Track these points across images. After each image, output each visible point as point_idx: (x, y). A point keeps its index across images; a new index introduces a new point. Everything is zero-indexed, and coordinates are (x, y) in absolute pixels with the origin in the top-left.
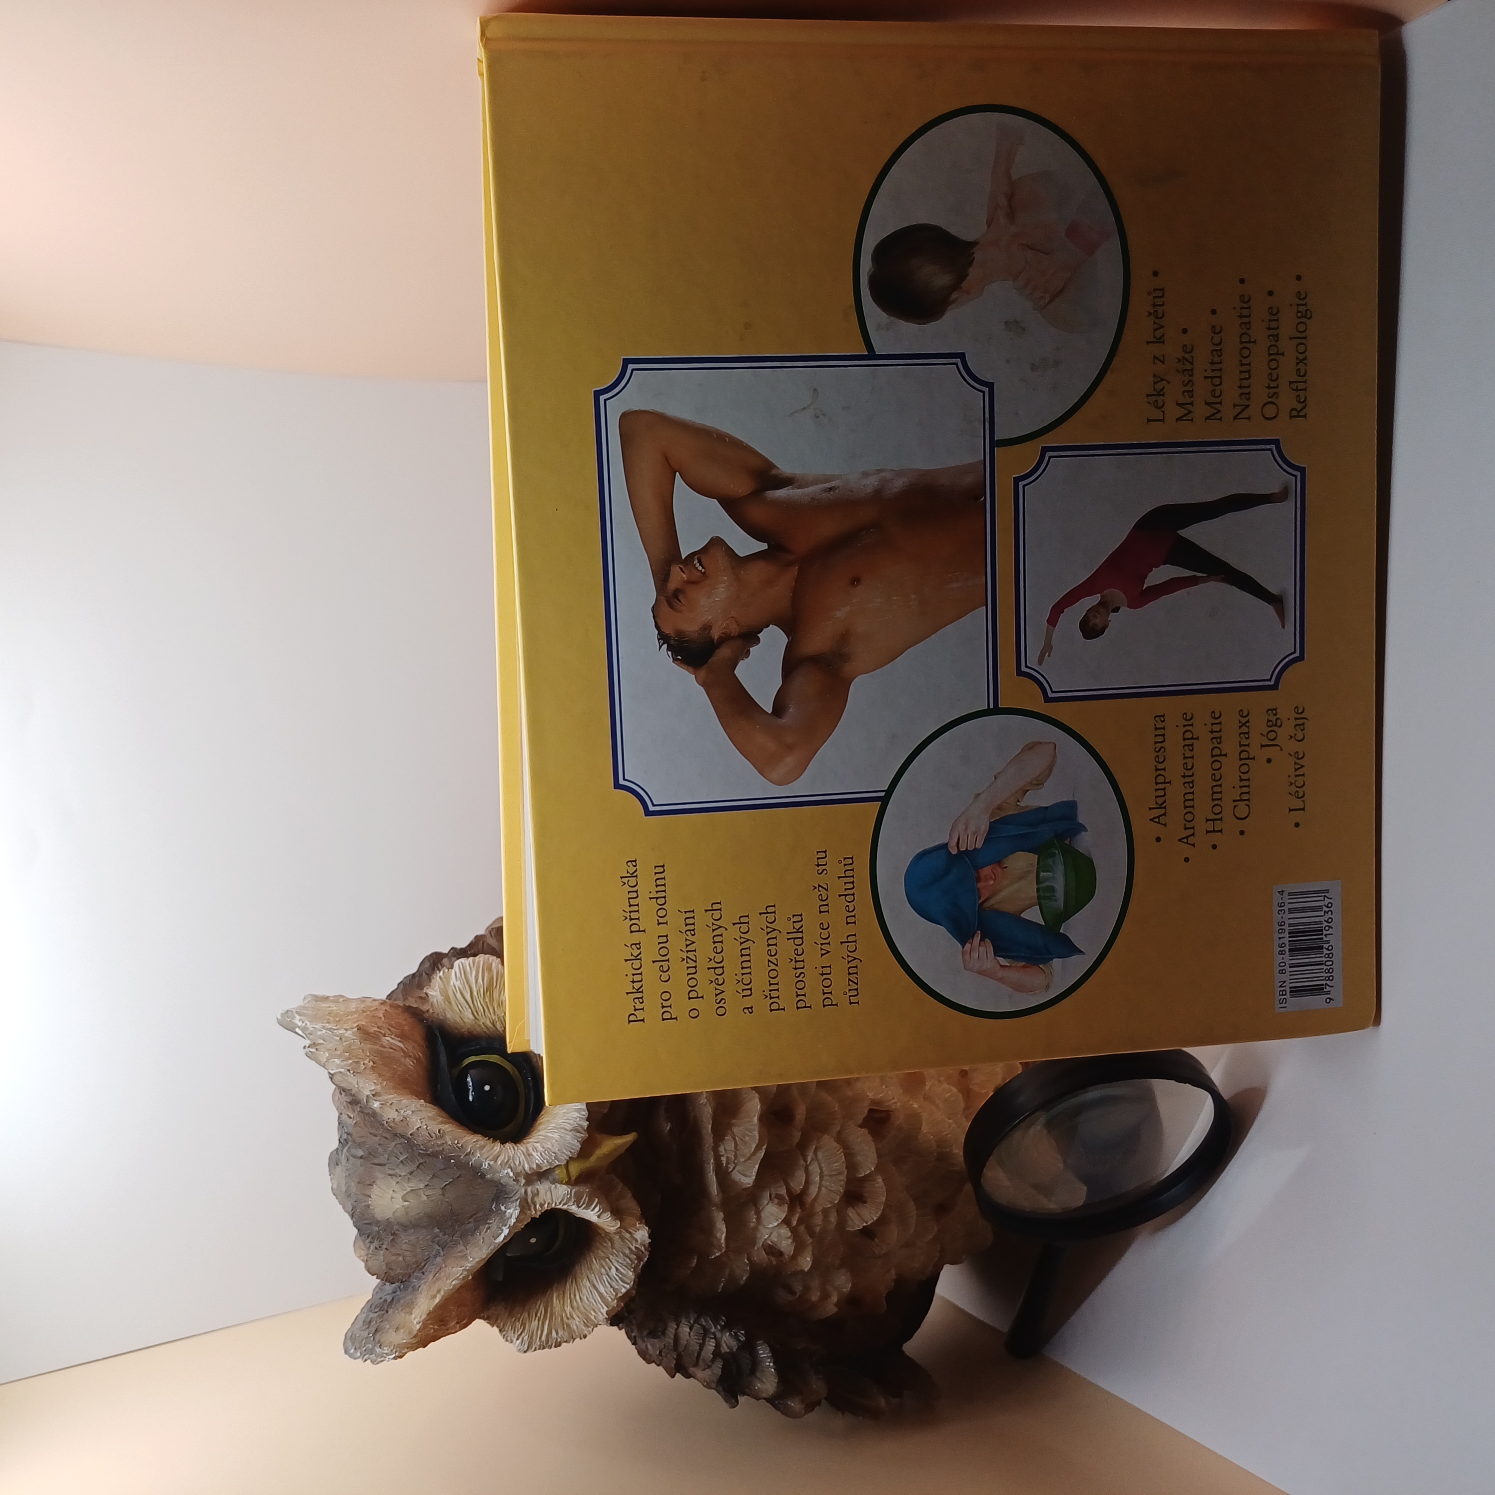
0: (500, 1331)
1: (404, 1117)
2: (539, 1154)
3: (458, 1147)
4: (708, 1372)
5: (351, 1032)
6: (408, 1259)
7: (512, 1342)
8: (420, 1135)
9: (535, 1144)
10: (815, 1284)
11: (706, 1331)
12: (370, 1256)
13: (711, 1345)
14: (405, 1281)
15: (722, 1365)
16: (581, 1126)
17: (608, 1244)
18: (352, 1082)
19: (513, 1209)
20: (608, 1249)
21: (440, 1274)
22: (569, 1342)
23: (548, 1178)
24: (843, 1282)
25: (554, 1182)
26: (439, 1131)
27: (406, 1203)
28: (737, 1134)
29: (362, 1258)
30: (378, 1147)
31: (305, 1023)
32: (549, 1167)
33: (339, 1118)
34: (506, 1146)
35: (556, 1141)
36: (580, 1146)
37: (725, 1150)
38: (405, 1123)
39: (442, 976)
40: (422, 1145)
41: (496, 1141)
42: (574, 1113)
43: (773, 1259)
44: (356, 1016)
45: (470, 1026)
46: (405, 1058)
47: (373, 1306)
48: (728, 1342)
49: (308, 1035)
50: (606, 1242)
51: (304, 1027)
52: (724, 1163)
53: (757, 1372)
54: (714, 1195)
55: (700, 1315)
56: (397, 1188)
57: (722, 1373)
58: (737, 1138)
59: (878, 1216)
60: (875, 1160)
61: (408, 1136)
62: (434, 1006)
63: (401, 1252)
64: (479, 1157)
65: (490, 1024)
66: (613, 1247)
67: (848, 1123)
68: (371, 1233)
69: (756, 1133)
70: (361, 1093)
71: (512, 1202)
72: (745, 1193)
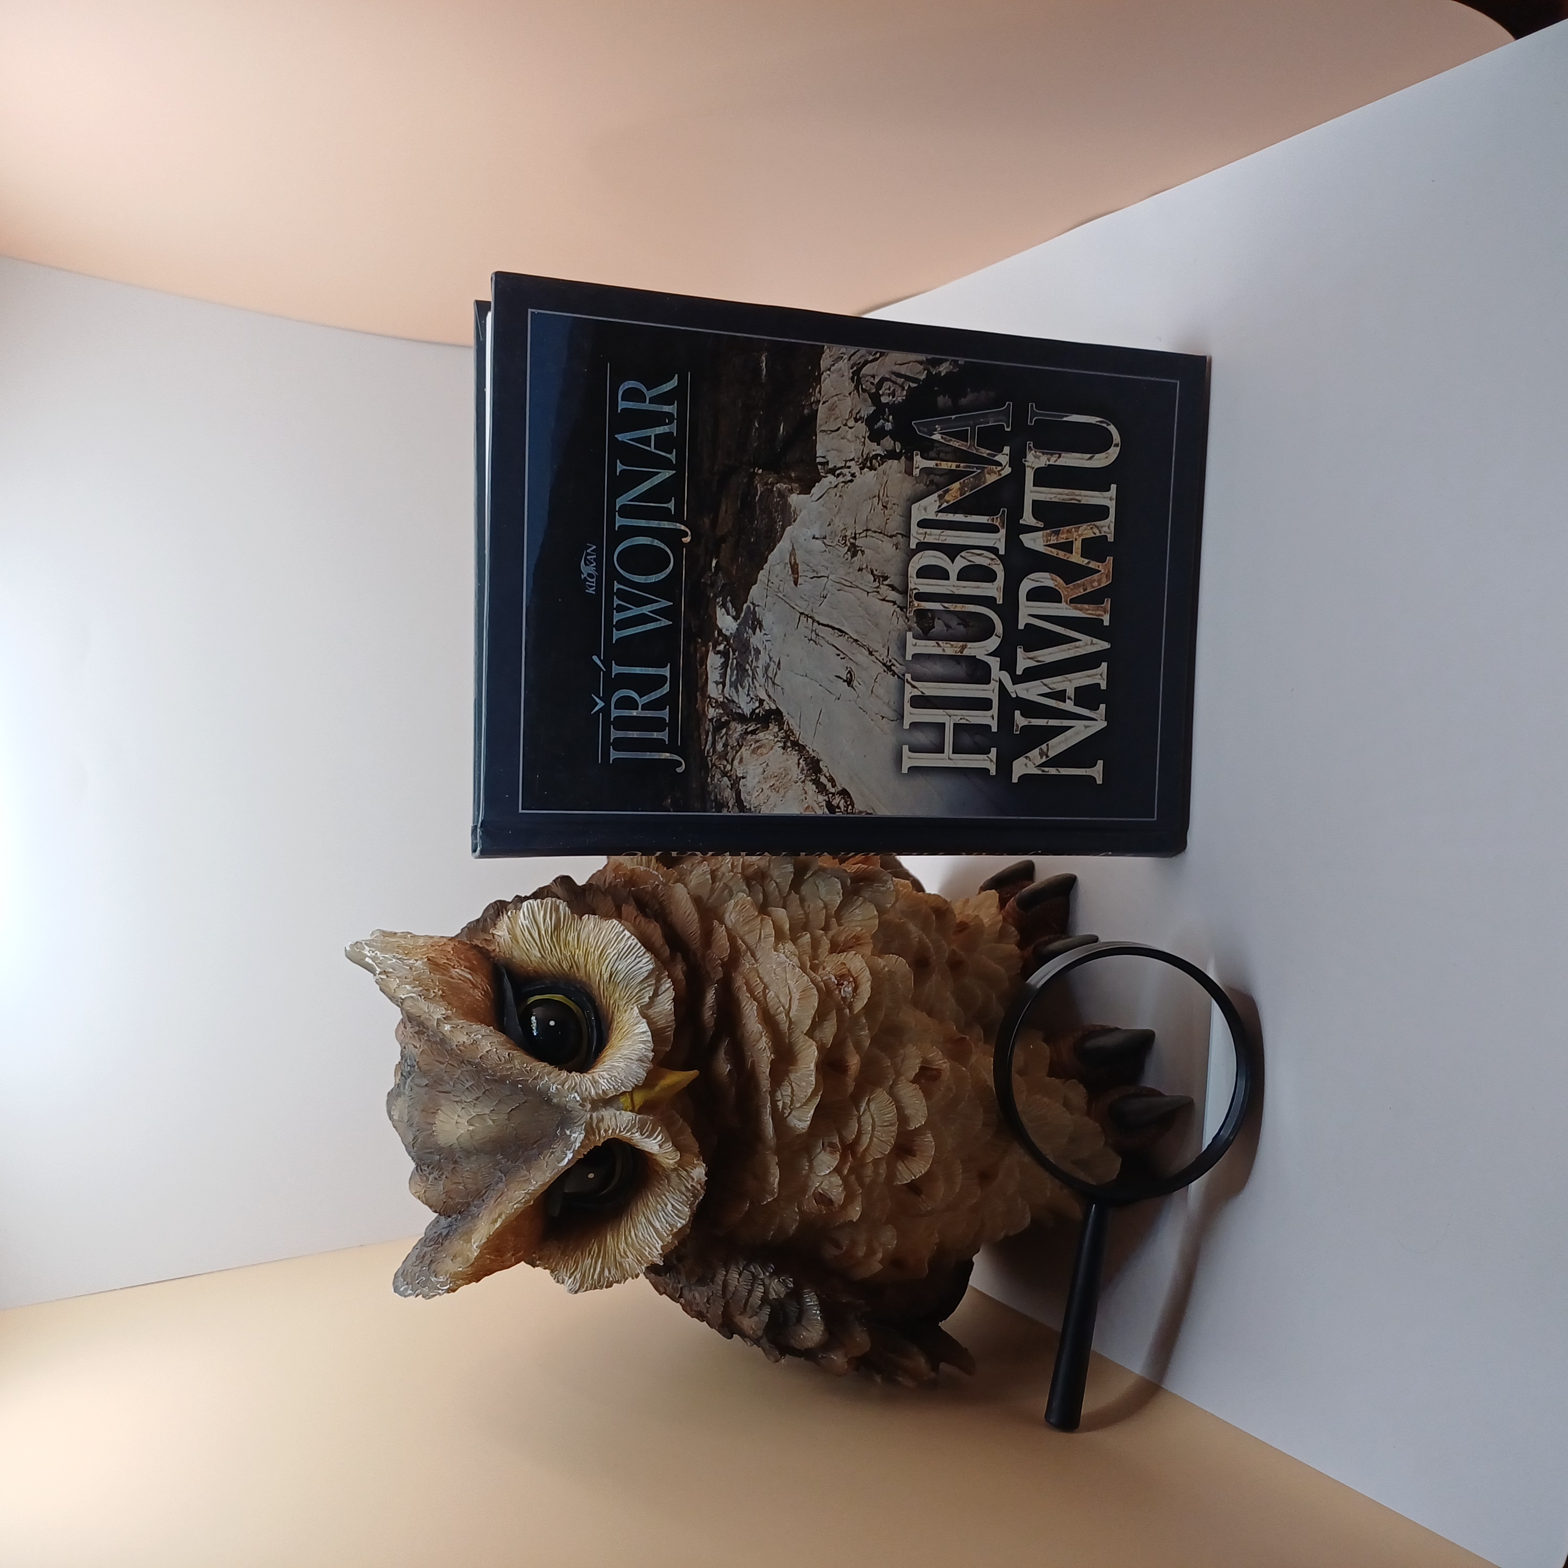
0: (552, 1272)
1: (474, 1040)
2: (605, 1081)
3: (528, 1072)
4: (755, 1318)
5: (421, 962)
6: (469, 1186)
7: (563, 1283)
8: (489, 1058)
9: (601, 1073)
10: (862, 1237)
11: (755, 1277)
12: (429, 1186)
13: (759, 1291)
14: (463, 1211)
15: (770, 1312)
16: (645, 1056)
17: (665, 1182)
18: (422, 1007)
19: (578, 1133)
20: (665, 1187)
21: (501, 1200)
22: (621, 1283)
23: (613, 1104)
24: (889, 1239)
25: (619, 1109)
26: (509, 1055)
27: (471, 1128)
28: (794, 1080)
30: (444, 1074)
31: (376, 952)
32: (615, 1093)
33: (402, 1051)
34: (572, 1074)
35: (622, 1069)
36: (645, 1075)
37: (782, 1095)
38: (475, 1046)
40: (490, 1068)
41: (562, 1069)
42: (639, 1045)
43: (823, 1208)
44: (425, 949)
45: (536, 965)
46: (474, 990)
47: (428, 1240)
48: (777, 1288)
49: (378, 964)
50: (663, 1180)
51: (374, 956)
52: (781, 1107)
53: (803, 1320)
54: (770, 1138)
55: (750, 1261)
56: (462, 1113)
57: (769, 1319)
58: (793, 1084)
59: (926, 1169)
60: (925, 1114)
61: (477, 1061)
62: (500, 945)
63: (461, 1182)
64: (547, 1081)
65: (556, 963)
66: (669, 1184)
67: (900, 1078)
68: (431, 1163)
69: (813, 1079)
70: (431, 1018)
71: (578, 1126)
72: (799, 1140)
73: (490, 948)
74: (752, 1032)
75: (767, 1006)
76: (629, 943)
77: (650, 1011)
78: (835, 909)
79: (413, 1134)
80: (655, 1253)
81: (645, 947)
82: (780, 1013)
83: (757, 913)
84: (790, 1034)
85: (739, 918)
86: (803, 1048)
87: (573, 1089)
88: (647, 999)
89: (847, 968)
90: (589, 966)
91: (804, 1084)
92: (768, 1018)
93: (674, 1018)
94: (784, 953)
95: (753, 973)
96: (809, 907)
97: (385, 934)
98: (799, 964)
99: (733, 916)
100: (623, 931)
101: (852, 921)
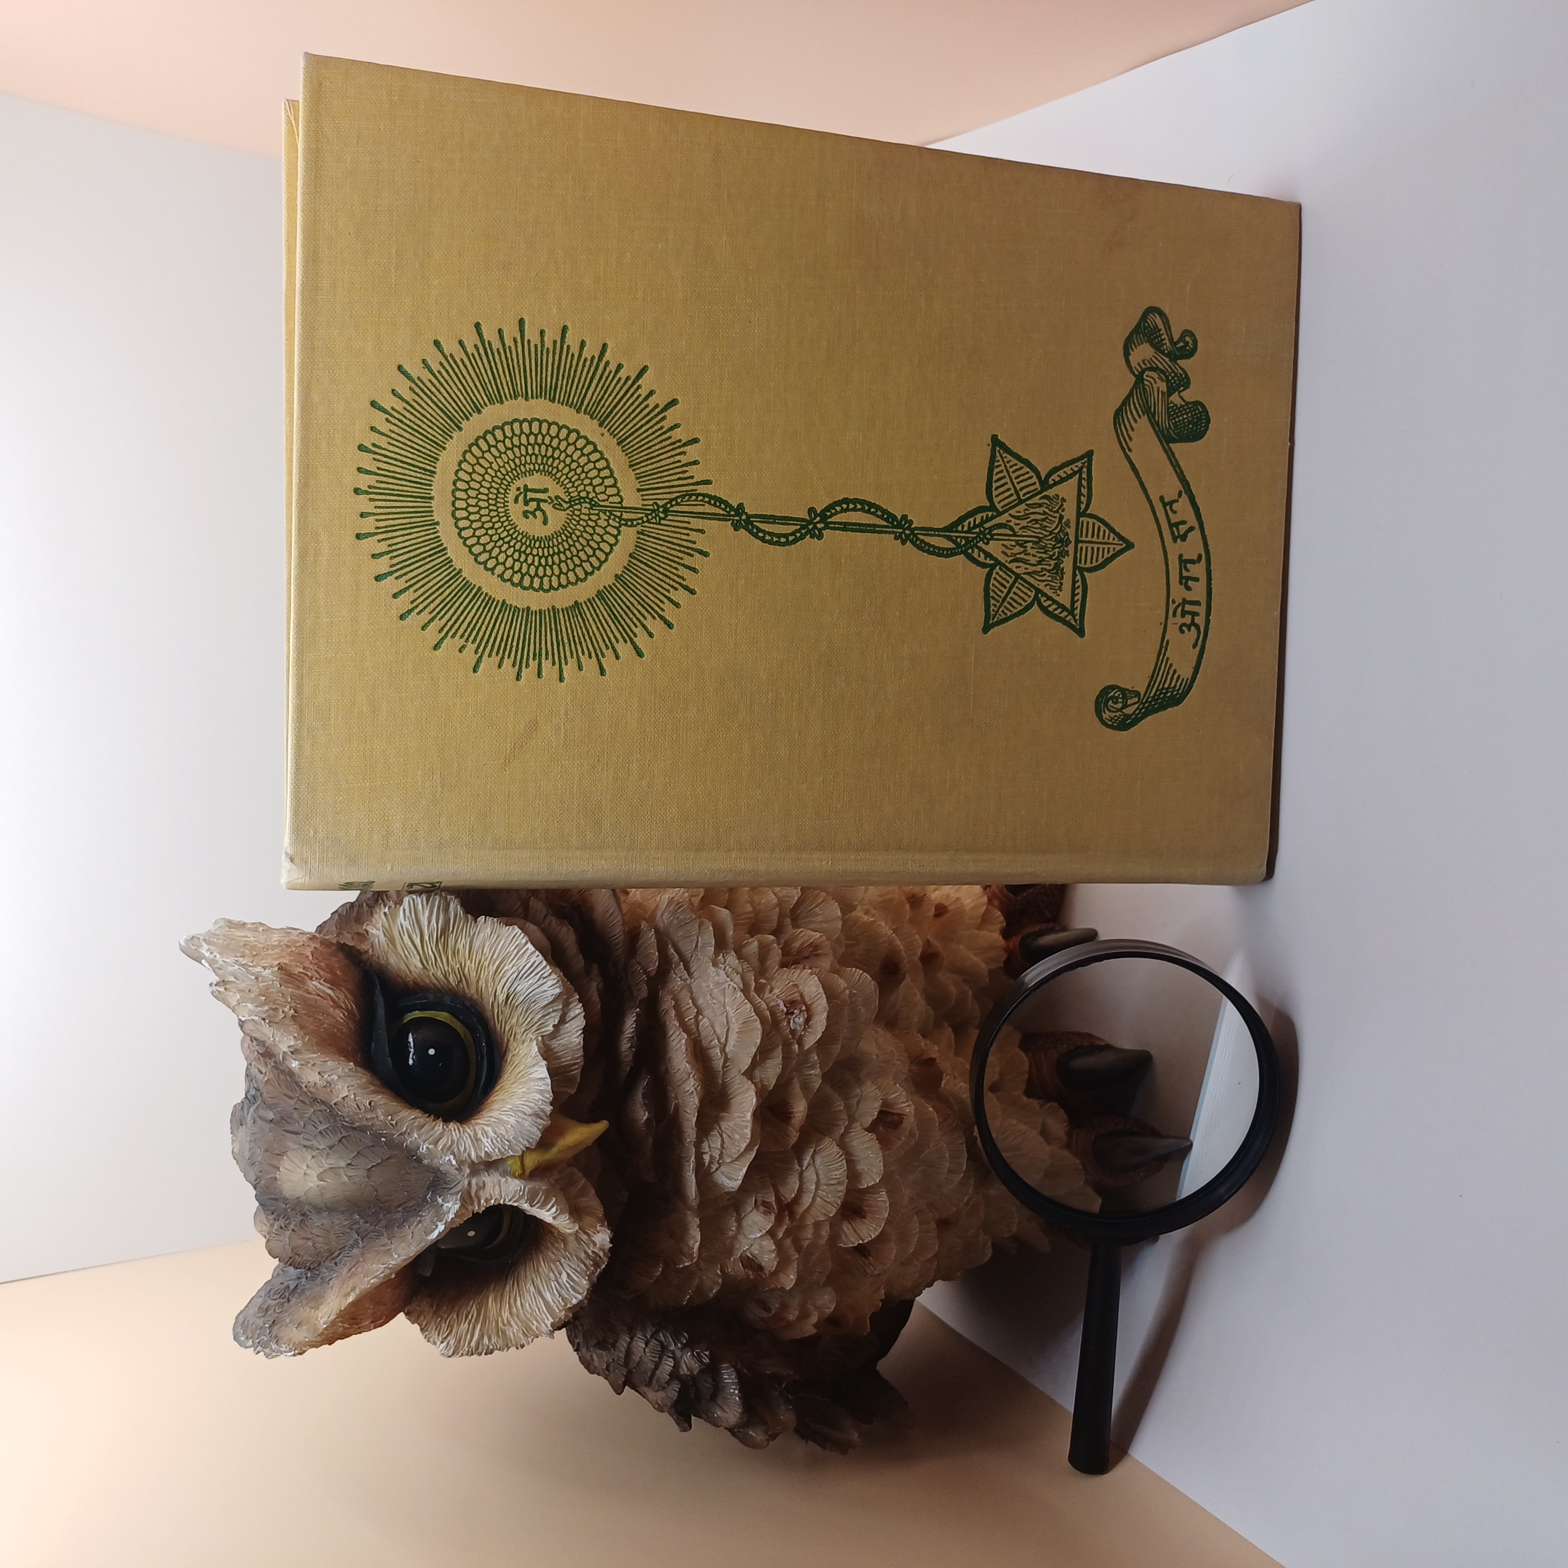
0: (422, 1330)
1: (328, 1082)
2: (489, 1141)
3: (393, 1126)
5: (270, 971)
6: (319, 1244)
7: (435, 1343)
8: (346, 1105)
9: (486, 1128)
10: (795, 1302)
11: (664, 1348)
13: (668, 1364)
14: (314, 1268)
15: (680, 1389)
16: (542, 1110)
17: (560, 1246)
18: (268, 1033)
19: (452, 1203)
20: (560, 1251)
21: (356, 1269)
22: (503, 1350)
23: (498, 1169)
24: (827, 1301)
25: (505, 1174)
26: (370, 1103)
27: (322, 1183)
28: (726, 1130)
29: (263, 1233)
30: (293, 1111)
31: (214, 954)
32: (500, 1157)
33: (247, 1068)
34: (450, 1127)
35: (512, 1126)
36: (540, 1135)
37: (709, 1146)
38: (329, 1090)
39: (388, 913)
40: (346, 1116)
41: (438, 1118)
42: (535, 1094)
43: (751, 1273)
44: (277, 951)
45: (416, 976)
46: (335, 1008)
47: (272, 1292)
48: (689, 1363)
49: (217, 970)
50: (558, 1243)
51: (213, 959)
52: (707, 1161)
53: (718, 1398)
54: (691, 1198)
55: (658, 1329)
56: (312, 1163)
57: (678, 1396)
58: (724, 1135)
59: (877, 1234)
60: (881, 1170)
61: (332, 1105)
62: (374, 947)
63: (310, 1236)
64: (416, 1138)
65: (442, 976)
66: (565, 1250)
67: (854, 1125)
68: (275, 1210)
69: (748, 1132)
70: (276, 1046)
71: (452, 1194)
72: (727, 1197)
74: (678, 1070)
75: (699, 1036)
76: (532, 961)
77: (553, 1041)
78: (792, 906)
79: (256, 1175)
81: (551, 964)
82: (712, 1048)
83: (695, 916)
84: (724, 1073)
85: (673, 920)
86: (739, 1091)
87: (449, 1149)
88: (551, 1028)
89: (799, 992)
90: (482, 983)
93: (581, 1053)
94: (724, 970)
95: (684, 992)
96: (760, 903)
97: (231, 924)
98: (741, 986)
99: (666, 916)
100: (526, 943)
101: (812, 922)
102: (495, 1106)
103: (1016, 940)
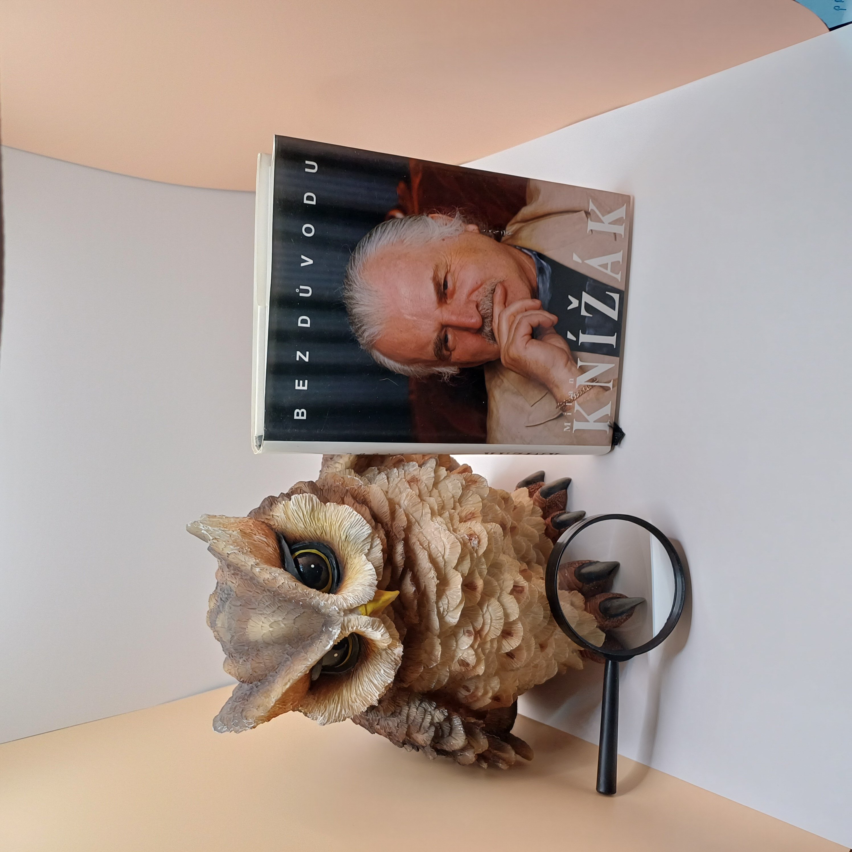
1: (274, 577)
2: (352, 598)
3: (306, 595)
4: (426, 734)
6: (267, 664)
7: (316, 719)
8: (284, 587)
9: (348, 594)
10: (481, 685)
11: (426, 710)
13: (428, 718)
14: (262, 680)
15: (435, 730)
16: (372, 583)
17: (379, 657)
18: (241, 558)
19: (336, 629)
20: (378, 660)
21: (289, 671)
23: (356, 612)
24: (495, 685)
25: (359, 615)
26: (295, 585)
27: (271, 629)
28: (449, 595)
30: (252, 598)
32: (357, 605)
35: (360, 591)
36: (374, 594)
37: (442, 603)
38: (275, 580)
39: (285, 504)
40: (284, 594)
41: (324, 592)
43: (462, 668)
46: (267, 548)
47: (237, 699)
50: (377, 656)
51: (207, 530)
52: (442, 611)
53: (453, 734)
54: (437, 629)
55: (422, 701)
56: (265, 620)
57: (434, 734)
58: (448, 597)
59: (519, 643)
60: (518, 612)
61: (274, 589)
62: (278, 521)
63: (262, 662)
64: (318, 600)
65: (313, 531)
66: (381, 658)
67: (503, 593)
68: (242, 651)
69: (460, 594)
70: (246, 565)
71: (336, 625)
72: (450, 630)
73: (272, 523)
74: (425, 568)
75: (431, 553)
76: (357, 518)
78: (458, 498)
79: (231, 635)
80: (374, 699)
81: (366, 520)
82: (439, 557)
83: (420, 501)
84: (445, 569)
85: (410, 504)
86: (453, 576)
88: (367, 551)
89: (473, 530)
90: (333, 533)
91: (455, 597)
92: (433, 560)
93: (383, 561)
94: (437, 523)
95: (421, 534)
96: (444, 497)
97: (209, 516)
98: (447, 529)
99: (406, 502)
100: (353, 511)
101: (468, 504)
102: (348, 586)
103: (549, 519)
